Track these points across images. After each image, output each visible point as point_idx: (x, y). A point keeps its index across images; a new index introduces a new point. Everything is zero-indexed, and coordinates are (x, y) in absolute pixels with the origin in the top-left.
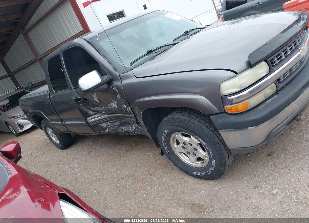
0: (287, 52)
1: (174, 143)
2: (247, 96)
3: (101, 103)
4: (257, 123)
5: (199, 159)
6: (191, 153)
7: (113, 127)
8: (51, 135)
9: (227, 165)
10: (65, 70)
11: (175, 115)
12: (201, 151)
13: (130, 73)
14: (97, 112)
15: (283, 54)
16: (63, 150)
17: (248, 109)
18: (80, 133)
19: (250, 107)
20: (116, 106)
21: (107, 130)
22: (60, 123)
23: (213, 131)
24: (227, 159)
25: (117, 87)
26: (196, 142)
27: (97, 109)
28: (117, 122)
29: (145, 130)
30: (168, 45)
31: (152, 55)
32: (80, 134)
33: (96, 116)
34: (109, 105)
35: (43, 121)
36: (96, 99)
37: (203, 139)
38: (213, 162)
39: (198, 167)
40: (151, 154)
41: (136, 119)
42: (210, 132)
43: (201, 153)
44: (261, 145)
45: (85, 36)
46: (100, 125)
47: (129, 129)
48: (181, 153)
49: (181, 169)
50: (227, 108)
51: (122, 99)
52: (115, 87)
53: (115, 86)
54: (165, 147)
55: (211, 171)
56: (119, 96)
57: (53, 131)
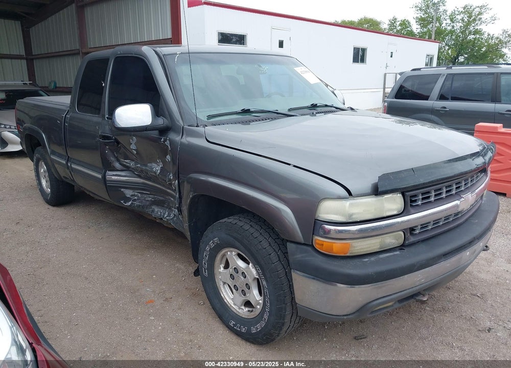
0: (440, 194)
1: (221, 264)
2: (353, 234)
3: (139, 156)
4: (353, 281)
5: (248, 304)
6: (240, 290)
7: (141, 202)
8: (44, 174)
9: (285, 329)
10: (107, 85)
11: (240, 220)
12: (255, 292)
13: (201, 129)
14: (127, 168)
15: (433, 194)
16: (50, 207)
17: (348, 255)
18: (88, 191)
19: (352, 253)
20: (159, 171)
21: (130, 202)
22: (64, 162)
23: (284, 267)
24: (287, 320)
25: (172, 142)
26: (253, 275)
27: (129, 163)
28: (151, 196)
29: (186, 225)
30: (278, 113)
31: (247, 117)
32: (86, 192)
33: (123, 173)
34: (149, 164)
35: (39, 148)
36: (133, 147)
37: (264, 274)
38: (266, 316)
39: (241, 315)
40: (182, 267)
41: (180, 203)
42: (280, 267)
43: (255, 295)
44: (345, 317)
45: (160, 47)
46: (122, 190)
47: (164, 214)
48: (224, 283)
49: (214, 308)
50: (317, 241)
51: (171, 163)
52: (168, 142)
53: (169, 140)
54: (205, 264)
55: (257, 329)
56: (168, 157)
57: (49, 170)
